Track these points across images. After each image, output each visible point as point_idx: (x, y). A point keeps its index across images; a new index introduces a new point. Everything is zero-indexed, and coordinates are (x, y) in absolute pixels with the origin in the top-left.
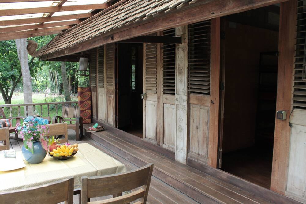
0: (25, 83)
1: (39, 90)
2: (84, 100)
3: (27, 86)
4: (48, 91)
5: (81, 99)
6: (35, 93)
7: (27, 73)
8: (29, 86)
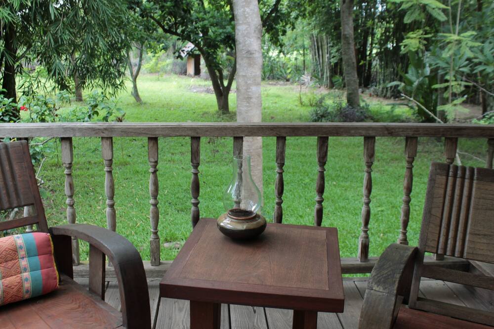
1: (289, 77)
3: (248, 52)
4: (306, 80)
6: (282, 82)
7: (251, 8)
8: (252, 52)
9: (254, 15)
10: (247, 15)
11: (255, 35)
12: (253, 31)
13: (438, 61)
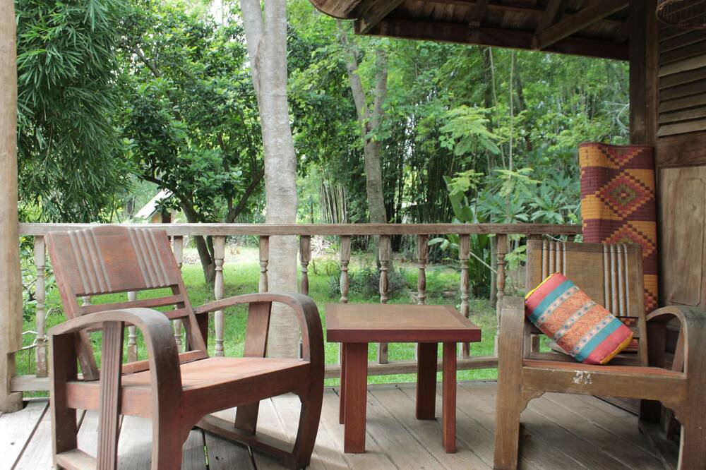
0: (273, 176)
2: (616, 217)
3: (281, 189)
5: (602, 212)
7: (284, 138)
8: (286, 189)
9: (288, 147)
10: (280, 147)
11: (289, 170)
12: (287, 165)
13: (490, 207)
